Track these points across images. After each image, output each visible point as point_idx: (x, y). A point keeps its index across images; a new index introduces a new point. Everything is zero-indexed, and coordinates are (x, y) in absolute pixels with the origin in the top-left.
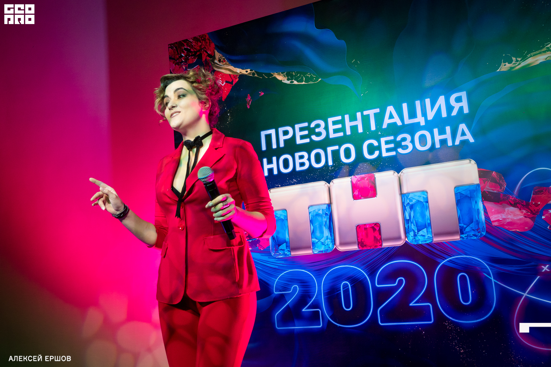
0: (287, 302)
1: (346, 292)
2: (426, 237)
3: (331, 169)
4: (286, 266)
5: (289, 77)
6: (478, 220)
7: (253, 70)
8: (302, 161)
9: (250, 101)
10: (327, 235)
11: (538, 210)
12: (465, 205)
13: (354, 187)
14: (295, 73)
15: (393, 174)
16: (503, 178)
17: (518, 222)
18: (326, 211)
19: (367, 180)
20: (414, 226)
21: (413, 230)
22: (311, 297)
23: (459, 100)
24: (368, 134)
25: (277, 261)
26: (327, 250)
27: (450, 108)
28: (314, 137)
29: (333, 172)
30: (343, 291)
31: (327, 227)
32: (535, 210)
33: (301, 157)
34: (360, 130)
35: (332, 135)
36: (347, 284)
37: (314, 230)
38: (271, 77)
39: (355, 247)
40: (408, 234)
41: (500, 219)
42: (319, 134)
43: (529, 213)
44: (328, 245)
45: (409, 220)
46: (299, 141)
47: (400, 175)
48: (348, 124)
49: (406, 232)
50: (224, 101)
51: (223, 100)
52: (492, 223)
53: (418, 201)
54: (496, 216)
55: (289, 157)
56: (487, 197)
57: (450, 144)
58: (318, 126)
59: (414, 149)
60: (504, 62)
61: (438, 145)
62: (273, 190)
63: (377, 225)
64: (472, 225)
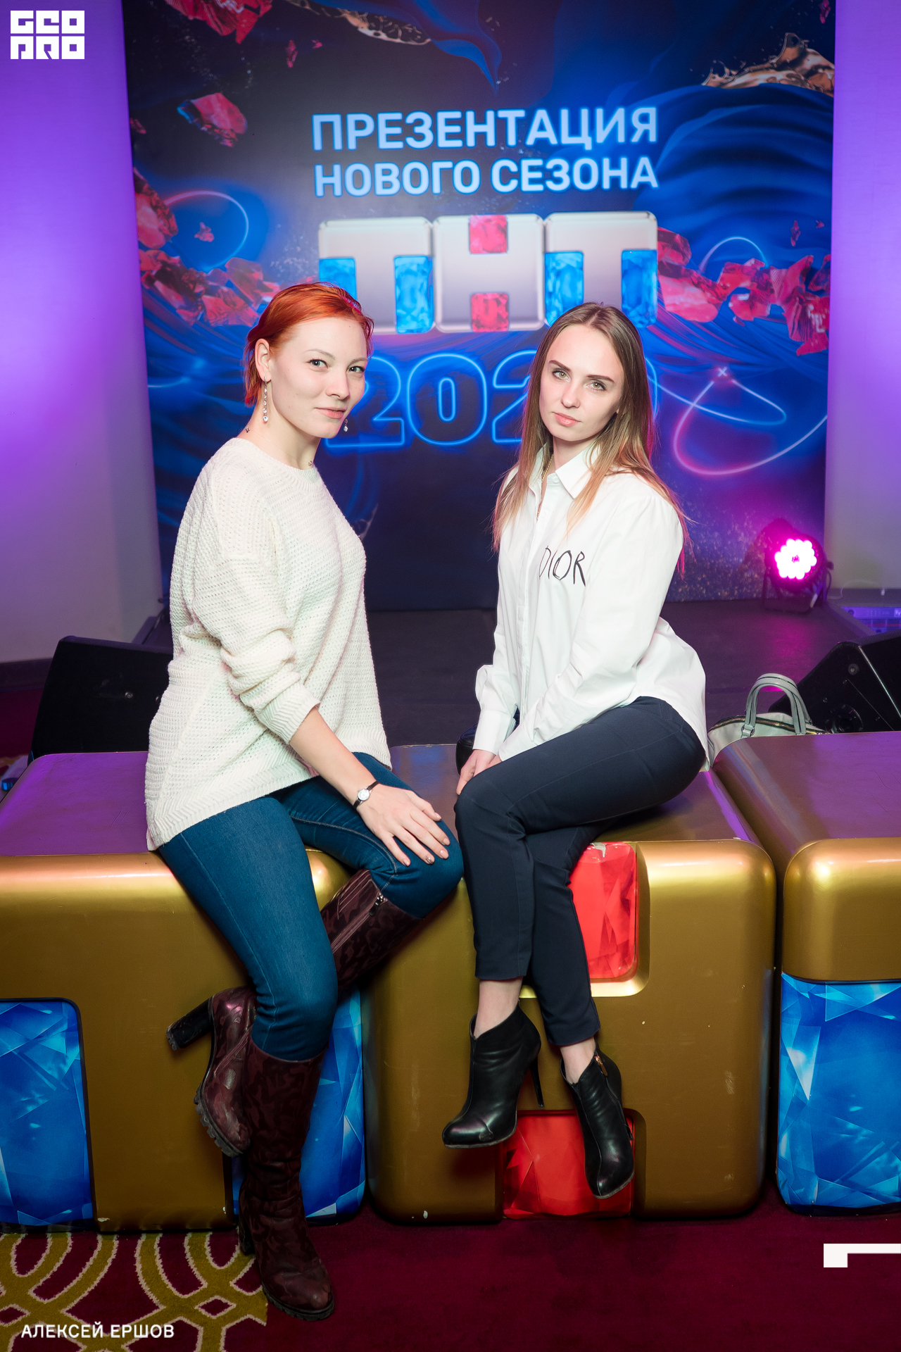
1: (447, 394)
3: (437, 199)
5: (373, 25)
6: (649, 301)
8: (387, 178)
9: (293, 53)
10: (423, 305)
11: (726, 294)
12: (634, 278)
13: (473, 232)
14: (383, 19)
15: (537, 221)
16: (689, 245)
17: (699, 308)
18: (424, 267)
19: (497, 224)
20: (559, 302)
21: (557, 307)
23: (644, 119)
24: (502, 150)
26: (421, 329)
27: (630, 131)
28: (411, 142)
29: (441, 205)
30: (442, 391)
31: (423, 293)
32: (722, 294)
33: (386, 172)
34: (491, 141)
35: (443, 143)
36: (450, 382)
37: (401, 295)
38: (337, 17)
39: (466, 328)
41: (677, 303)
42: (420, 137)
43: (714, 298)
44: (422, 321)
45: (552, 292)
46: (384, 144)
47: (546, 223)
48: (472, 128)
49: (547, 310)
50: (240, 43)
51: (239, 40)
52: (667, 308)
53: (569, 267)
54: (672, 298)
55: (365, 169)
56: (665, 270)
57: (624, 185)
58: (419, 122)
59: (572, 186)
60: (714, 73)
61: (606, 185)
62: (331, 223)
63: (504, 296)
64: (640, 308)
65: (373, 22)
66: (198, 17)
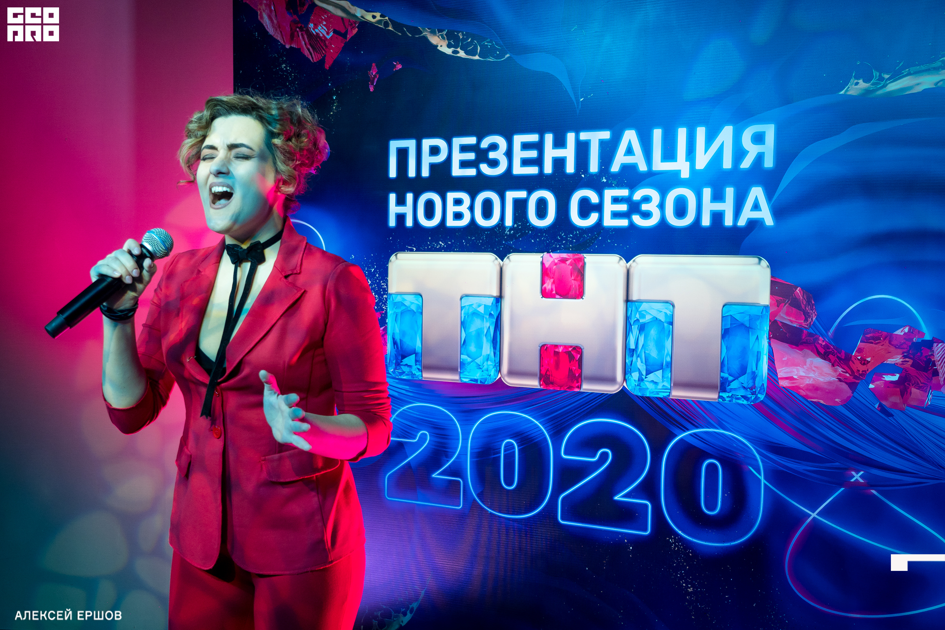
0: (407, 457)
1: (509, 458)
2: (660, 386)
3: (508, 233)
4: (411, 394)
5: (452, 41)
6: (756, 371)
7: (386, 17)
8: (458, 209)
9: (375, 76)
10: (488, 353)
11: (865, 371)
12: (737, 340)
13: (545, 272)
14: (463, 35)
15: (619, 262)
16: (813, 302)
17: (825, 386)
18: (491, 310)
19: (571, 264)
20: (642, 362)
21: (639, 369)
22: (448, 456)
23: (758, 139)
24: (583, 178)
25: (397, 383)
26: (486, 380)
27: (739, 154)
28: (485, 168)
29: (512, 240)
30: (505, 456)
31: (489, 338)
32: (859, 371)
33: (458, 202)
34: (570, 168)
35: (518, 170)
36: (513, 444)
37: (466, 340)
38: (417, 36)
39: (534, 383)
40: (629, 375)
41: (795, 377)
42: (494, 163)
43: (848, 375)
44: (487, 370)
45: (634, 350)
46: (457, 171)
47: (630, 266)
48: (550, 153)
49: (626, 371)
50: (328, 69)
51: (327, 66)
52: (779, 381)
53: (656, 319)
54: (788, 369)
55: (436, 198)
56: (779, 333)
57: (728, 222)
58: (494, 147)
59: (663, 221)
60: (857, 78)
61: (706, 222)
62: (401, 255)
63: (578, 350)
64: (744, 379)
65: (453, 40)
66: (294, 46)
